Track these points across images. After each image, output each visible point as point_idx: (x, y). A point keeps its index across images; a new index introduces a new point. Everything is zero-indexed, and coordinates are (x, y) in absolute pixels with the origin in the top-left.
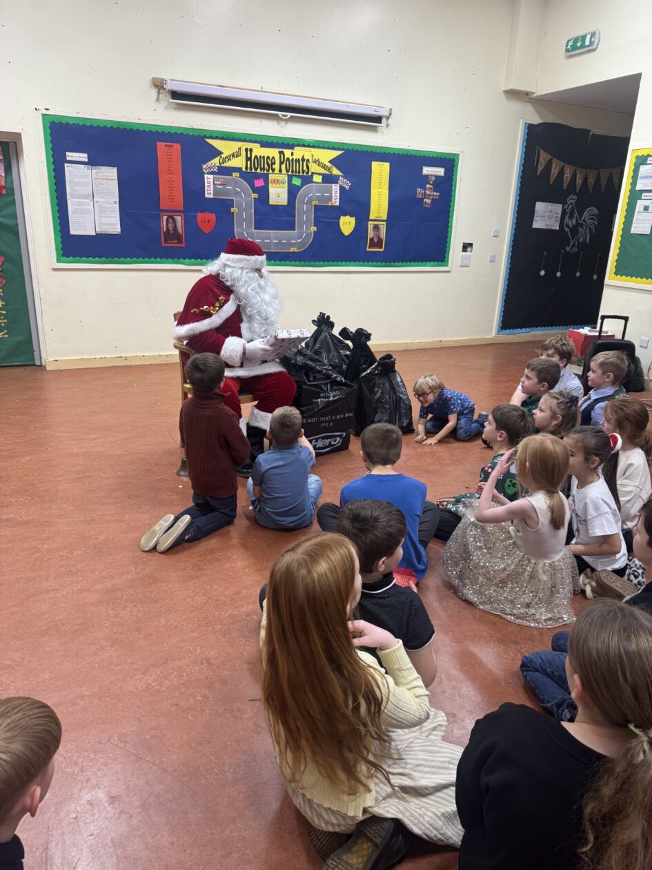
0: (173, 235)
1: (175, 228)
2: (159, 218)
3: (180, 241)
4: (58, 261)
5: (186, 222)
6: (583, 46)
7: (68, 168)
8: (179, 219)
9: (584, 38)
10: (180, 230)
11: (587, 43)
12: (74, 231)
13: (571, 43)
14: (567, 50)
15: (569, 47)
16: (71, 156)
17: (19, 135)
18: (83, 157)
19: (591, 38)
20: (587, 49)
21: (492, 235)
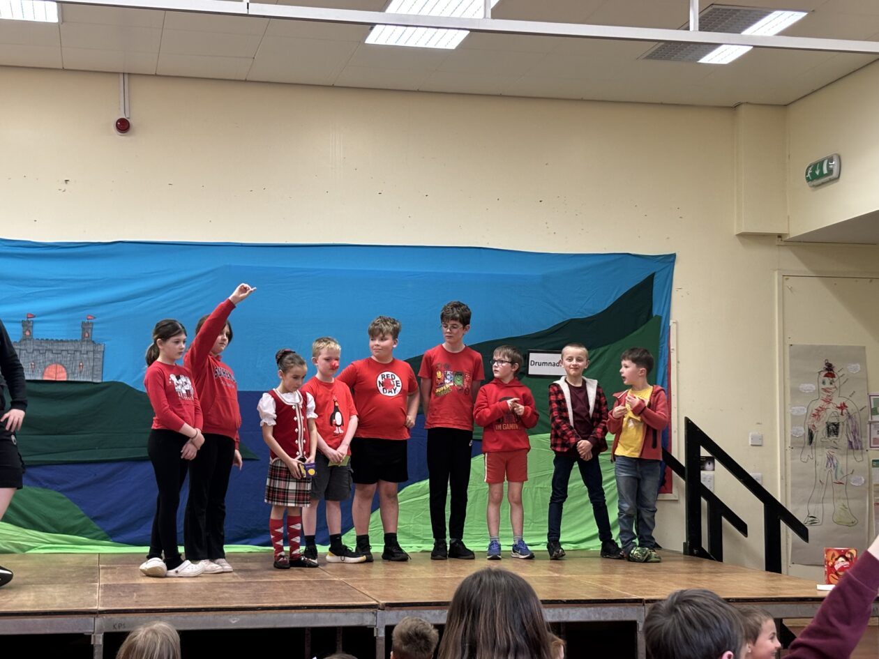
6: (822, 175)
9: (821, 163)
11: (825, 171)
13: (810, 172)
14: (808, 179)
15: (809, 175)
19: (828, 165)
20: (827, 179)
21: (750, 443)
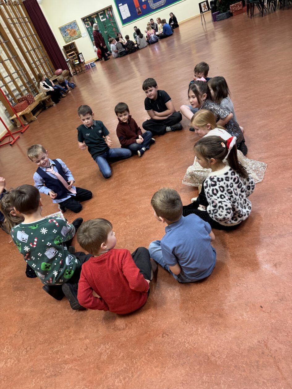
0: (139, 12)
1: (139, 11)
2: (136, 10)
3: (141, 13)
4: (123, 25)
5: (141, 9)
7: (120, 7)
8: (139, 8)
10: (140, 10)
12: (124, 19)
16: (119, 5)
17: (111, 5)
18: (121, 4)
